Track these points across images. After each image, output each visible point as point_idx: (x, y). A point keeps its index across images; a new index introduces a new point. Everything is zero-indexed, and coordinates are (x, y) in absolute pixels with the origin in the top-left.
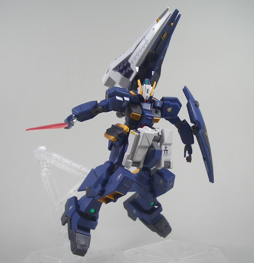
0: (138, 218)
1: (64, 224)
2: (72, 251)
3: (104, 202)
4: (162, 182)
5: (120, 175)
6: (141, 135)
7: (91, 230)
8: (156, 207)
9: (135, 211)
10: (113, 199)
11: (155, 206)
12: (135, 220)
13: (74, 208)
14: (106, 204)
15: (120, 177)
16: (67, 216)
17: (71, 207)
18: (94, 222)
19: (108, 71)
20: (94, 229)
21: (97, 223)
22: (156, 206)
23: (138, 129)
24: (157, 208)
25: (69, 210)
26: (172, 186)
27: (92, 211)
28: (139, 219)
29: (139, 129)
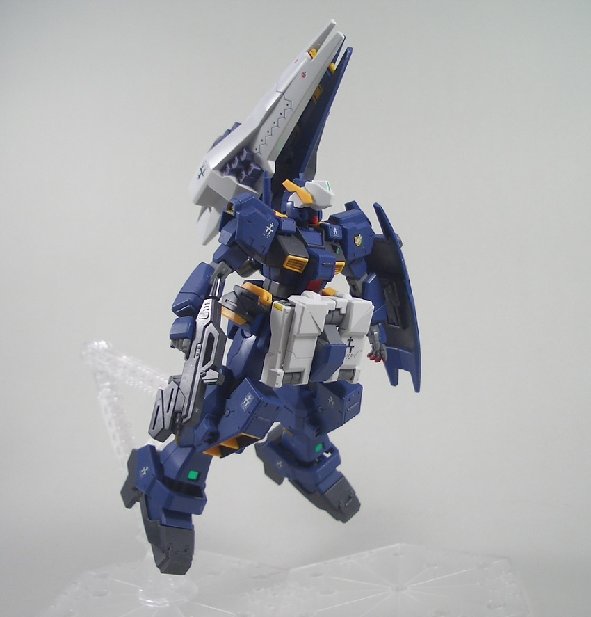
0: (286, 480)
1: (129, 505)
2: (158, 567)
3: (217, 454)
4: (333, 403)
5: (250, 398)
6: (298, 310)
7: (194, 516)
8: (328, 455)
9: (281, 462)
10: (237, 448)
11: (325, 454)
12: (279, 482)
13: (153, 472)
14: (221, 458)
15: (248, 402)
16: (136, 489)
17: (144, 470)
18: (199, 498)
19: (202, 173)
20: (199, 512)
21: (206, 500)
22: (328, 453)
23: (289, 299)
24: (330, 457)
25: (141, 477)
26: (357, 411)
27: (193, 475)
28: (290, 480)
29: (292, 298)
